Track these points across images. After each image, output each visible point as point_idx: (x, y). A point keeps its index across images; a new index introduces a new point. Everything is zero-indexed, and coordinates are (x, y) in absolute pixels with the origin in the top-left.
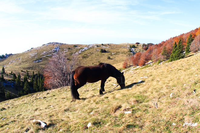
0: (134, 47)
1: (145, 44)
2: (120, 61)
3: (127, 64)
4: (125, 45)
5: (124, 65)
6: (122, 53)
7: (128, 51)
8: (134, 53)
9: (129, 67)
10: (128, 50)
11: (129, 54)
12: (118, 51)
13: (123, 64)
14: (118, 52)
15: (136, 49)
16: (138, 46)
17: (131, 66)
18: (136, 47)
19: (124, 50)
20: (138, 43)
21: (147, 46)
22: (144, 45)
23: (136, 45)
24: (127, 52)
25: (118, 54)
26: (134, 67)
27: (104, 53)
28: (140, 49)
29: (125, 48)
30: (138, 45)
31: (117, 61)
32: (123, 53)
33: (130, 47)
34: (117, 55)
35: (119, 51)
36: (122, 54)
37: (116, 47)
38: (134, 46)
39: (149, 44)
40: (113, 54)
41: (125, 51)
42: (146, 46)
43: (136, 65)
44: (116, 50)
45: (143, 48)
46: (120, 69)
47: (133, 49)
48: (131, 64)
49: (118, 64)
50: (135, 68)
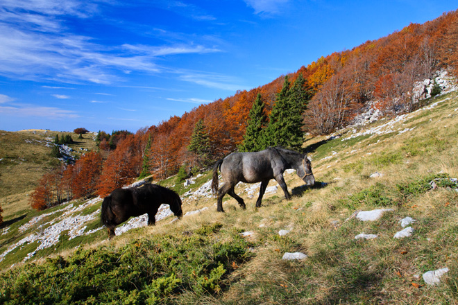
0: (68, 141)
1: (104, 133)
2: (21, 187)
3: (47, 193)
4: (38, 136)
5: (37, 197)
6: (27, 160)
7: (49, 155)
8: (69, 161)
9: (55, 204)
10: (50, 151)
11: (52, 164)
12: (11, 153)
13: (32, 195)
14: (13, 158)
15: (75, 148)
16: (81, 138)
17: (65, 200)
18: (77, 143)
19: (33, 149)
20: (81, 131)
21: (110, 139)
22: (102, 136)
23: (75, 137)
24: (47, 157)
25: (11, 163)
26: (76, 205)
28: (90, 148)
29: (39, 144)
30: (83, 135)
31: (9, 188)
32: (33, 159)
33: (57, 142)
34: (8, 167)
35: (18, 152)
36: (25, 165)
37: (5, 141)
38: (69, 137)
39: (118, 133)
41: (38, 154)
42: (107, 140)
43: (83, 196)
44: (5, 151)
45: (98, 145)
46: (21, 212)
47: (66, 147)
48: (65, 195)
49: (13, 197)
50: (81, 207)
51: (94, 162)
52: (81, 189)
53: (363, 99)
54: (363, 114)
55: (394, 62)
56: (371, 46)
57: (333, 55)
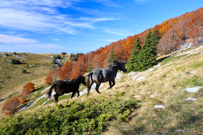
0: (59, 57)
1: (73, 54)
2: (41, 76)
3: (51, 78)
4: (47, 56)
5: (47, 80)
6: (44, 65)
7: (52, 63)
8: (60, 66)
10: (52, 62)
11: (53, 67)
12: (37, 62)
13: (45, 79)
14: (38, 64)
15: (62, 60)
16: (64, 56)
18: (62, 58)
19: (46, 61)
20: (64, 54)
21: (76, 57)
22: (72, 56)
23: (62, 56)
24: (51, 64)
25: (38, 66)
27: (17, 65)
28: (67, 60)
29: (48, 59)
30: (65, 55)
31: (37, 76)
32: (46, 65)
33: (55, 58)
34: (37, 68)
35: (40, 62)
36: (43, 67)
37: (35, 58)
38: (59, 56)
39: (79, 54)
40: (30, 66)
41: (48, 63)
42: (74, 57)
44: (35, 62)
45: (71, 59)
46: (41, 86)
47: (58, 60)
49: (38, 80)
51: (69, 66)
52: (64, 77)
53: (184, 39)
54: (184, 45)
55: (199, 22)
56: (188, 15)
57: (170, 19)
